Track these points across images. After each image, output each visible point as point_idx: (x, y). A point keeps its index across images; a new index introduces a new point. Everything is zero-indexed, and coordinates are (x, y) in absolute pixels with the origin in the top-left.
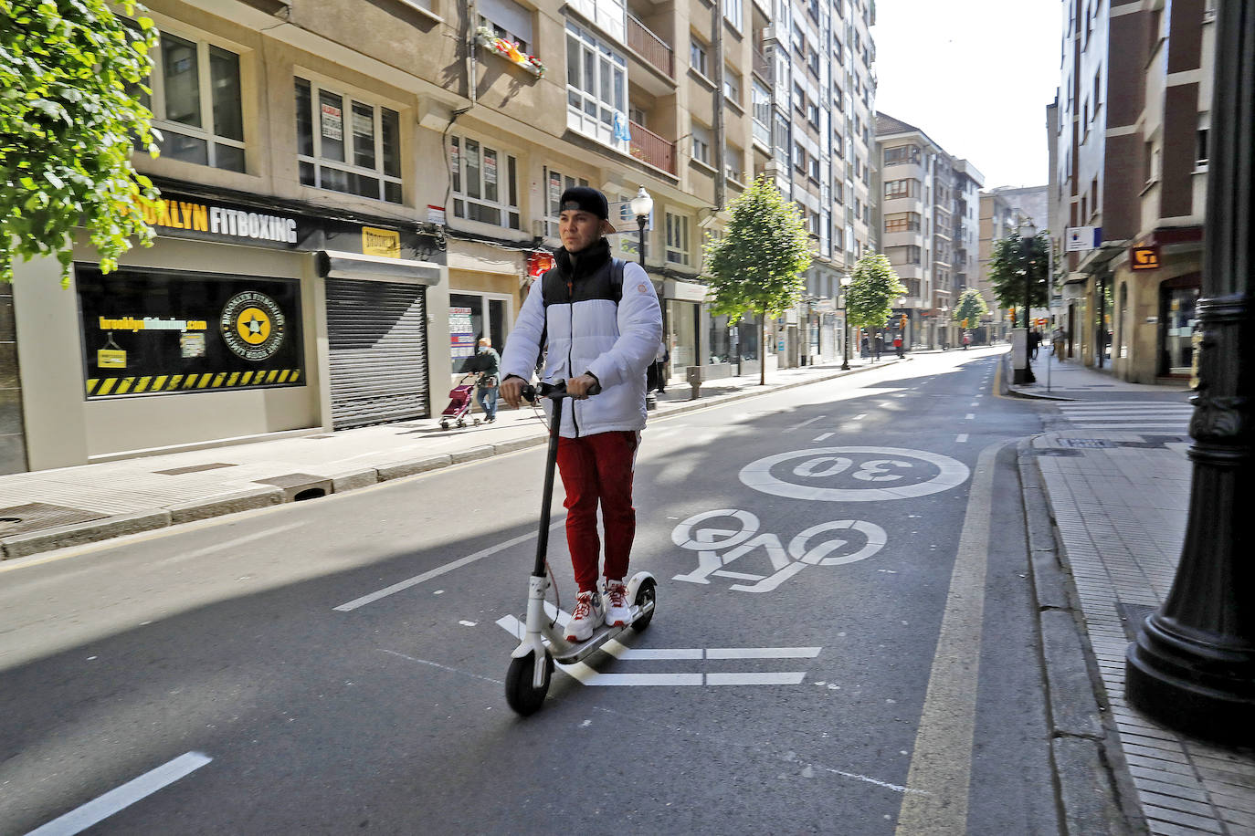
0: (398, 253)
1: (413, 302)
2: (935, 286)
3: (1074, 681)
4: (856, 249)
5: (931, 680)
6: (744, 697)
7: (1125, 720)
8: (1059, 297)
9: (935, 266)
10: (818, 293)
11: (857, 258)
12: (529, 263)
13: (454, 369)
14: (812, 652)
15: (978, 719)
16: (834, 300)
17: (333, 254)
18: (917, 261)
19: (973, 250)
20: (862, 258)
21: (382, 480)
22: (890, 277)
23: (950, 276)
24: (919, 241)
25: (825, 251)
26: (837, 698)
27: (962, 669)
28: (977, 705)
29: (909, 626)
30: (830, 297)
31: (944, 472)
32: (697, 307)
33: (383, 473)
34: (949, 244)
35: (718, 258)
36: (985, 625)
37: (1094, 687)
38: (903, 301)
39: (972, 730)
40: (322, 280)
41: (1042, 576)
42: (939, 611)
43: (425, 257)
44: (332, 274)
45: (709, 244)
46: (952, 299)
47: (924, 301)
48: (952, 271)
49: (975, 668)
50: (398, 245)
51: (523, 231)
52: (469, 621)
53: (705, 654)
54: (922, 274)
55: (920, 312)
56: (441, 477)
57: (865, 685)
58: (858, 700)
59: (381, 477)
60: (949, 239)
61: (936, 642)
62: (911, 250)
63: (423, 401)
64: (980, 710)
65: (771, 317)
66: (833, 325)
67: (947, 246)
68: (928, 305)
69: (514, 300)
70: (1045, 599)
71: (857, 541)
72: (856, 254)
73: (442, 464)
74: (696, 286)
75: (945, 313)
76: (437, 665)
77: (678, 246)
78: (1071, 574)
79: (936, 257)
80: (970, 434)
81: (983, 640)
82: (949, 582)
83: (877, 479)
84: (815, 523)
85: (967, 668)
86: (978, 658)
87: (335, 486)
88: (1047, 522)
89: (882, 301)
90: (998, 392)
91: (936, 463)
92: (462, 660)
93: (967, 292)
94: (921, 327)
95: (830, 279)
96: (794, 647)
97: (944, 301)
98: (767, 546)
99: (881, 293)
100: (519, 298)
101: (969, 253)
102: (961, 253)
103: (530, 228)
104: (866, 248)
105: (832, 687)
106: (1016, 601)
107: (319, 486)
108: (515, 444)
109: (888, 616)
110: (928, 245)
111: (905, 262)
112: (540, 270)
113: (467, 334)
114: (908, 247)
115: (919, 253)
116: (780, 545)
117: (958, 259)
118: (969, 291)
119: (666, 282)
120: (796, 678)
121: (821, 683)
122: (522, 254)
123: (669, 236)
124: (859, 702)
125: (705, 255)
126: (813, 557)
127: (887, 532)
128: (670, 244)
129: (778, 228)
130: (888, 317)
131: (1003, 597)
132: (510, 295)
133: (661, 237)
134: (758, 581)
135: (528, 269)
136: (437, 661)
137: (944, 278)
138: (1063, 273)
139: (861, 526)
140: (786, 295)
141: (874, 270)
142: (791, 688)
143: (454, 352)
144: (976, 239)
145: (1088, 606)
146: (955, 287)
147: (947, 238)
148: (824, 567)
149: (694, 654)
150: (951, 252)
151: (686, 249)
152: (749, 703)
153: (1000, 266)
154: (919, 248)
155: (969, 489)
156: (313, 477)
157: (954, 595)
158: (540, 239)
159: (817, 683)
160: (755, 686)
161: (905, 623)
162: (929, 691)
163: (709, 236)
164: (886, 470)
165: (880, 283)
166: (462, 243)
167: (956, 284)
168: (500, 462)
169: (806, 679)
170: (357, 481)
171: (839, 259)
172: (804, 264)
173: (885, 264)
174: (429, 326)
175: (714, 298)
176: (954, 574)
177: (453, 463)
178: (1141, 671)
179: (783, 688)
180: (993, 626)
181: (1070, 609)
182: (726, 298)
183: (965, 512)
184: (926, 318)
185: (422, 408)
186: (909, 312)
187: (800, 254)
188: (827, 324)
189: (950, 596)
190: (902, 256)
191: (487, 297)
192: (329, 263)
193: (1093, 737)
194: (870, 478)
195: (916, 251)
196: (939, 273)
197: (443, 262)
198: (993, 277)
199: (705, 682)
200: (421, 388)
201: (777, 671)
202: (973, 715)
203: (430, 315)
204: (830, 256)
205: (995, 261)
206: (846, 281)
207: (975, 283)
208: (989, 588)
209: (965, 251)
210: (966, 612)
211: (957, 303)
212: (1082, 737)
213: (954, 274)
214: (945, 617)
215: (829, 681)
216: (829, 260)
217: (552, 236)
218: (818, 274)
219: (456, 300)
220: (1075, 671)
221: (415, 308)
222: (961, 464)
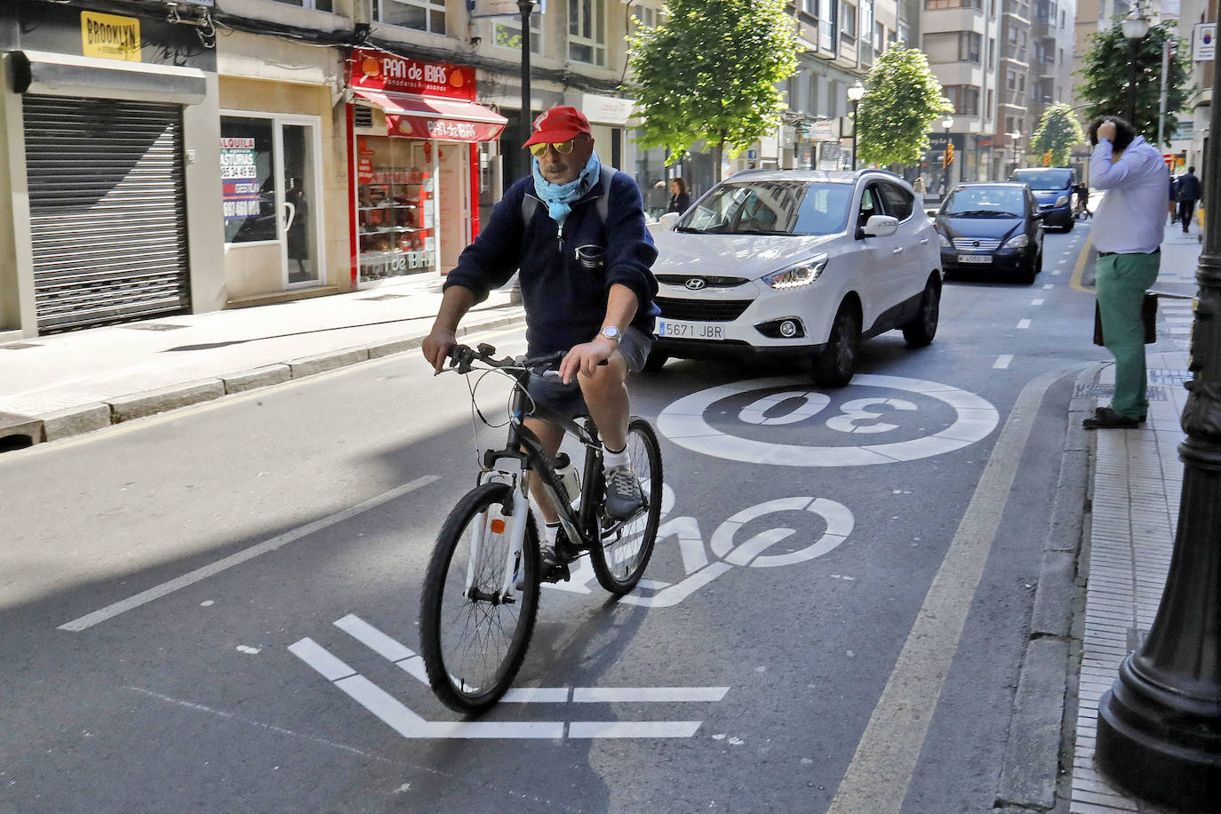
0: (138, 52)
1: (163, 130)
2: (1003, 97)
3: (1038, 736)
4: (876, 37)
5: (865, 734)
6: (614, 755)
7: (1083, 785)
8: (1190, 125)
9: (1003, 66)
10: (813, 108)
11: (878, 53)
12: (347, 66)
13: (226, 234)
14: (716, 694)
15: (915, 783)
16: (836, 123)
17: (33, 56)
18: (975, 58)
19: (1065, 39)
20: (885, 54)
21: (119, 421)
22: (928, 86)
23: (1026, 81)
24: (978, 25)
25: (826, 41)
26: (736, 756)
27: (910, 717)
28: (917, 767)
29: (854, 659)
30: (832, 116)
31: (962, 420)
32: (616, 133)
33: (120, 410)
34: (1028, 31)
35: (648, 57)
36: (957, 658)
37: (1062, 744)
38: (948, 123)
39: (902, 799)
40: (19, 97)
41: (1046, 589)
42: (900, 636)
43: (180, 59)
44: (33, 89)
45: (637, 34)
46: (1028, 120)
47: (983, 124)
48: (1030, 73)
49: (928, 717)
50: (138, 40)
51: (338, 14)
52: (250, 645)
53: (571, 695)
54: (981, 78)
55: (977, 138)
56: (208, 417)
57: (778, 739)
58: (764, 758)
59: (116, 416)
60: (1029, 22)
61: (885, 680)
62: (965, 39)
63: (178, 287)
64: (919, 773)
65: (732, 153)
66: (837, 159)
67: (1025, 34)
68: (990, 129)
69: (324, 125)
70: (1041, 624)
71: (810, 528)
72: (876, 46)
73: (209, 394)
74: (616, 101)
75: (1016, 142)
76: (206, 709)
77: (587, 34)
78: (1085, 587)
79: (1005, 51)
80: (1017, 354)
81: (948, 677)
82: (923, 595)
83: (862, 430)
84: (756, 502)
85: (917, 717)
86: (935, 703)
87: (47, 430)
88: (1080, 505)
89: (914, 124)
90: (1079, 280)
91: (954, 404)
92: (240, 702)
93: (1054, 108)
94: (978, 162)
95: (833, 86)
96: (693, 686)
97: (1015, 122)
98: (680, 536)
99: (913, 112)
100: (330, 121)
101: (1059, 44)
102: (1047, 45)
103: (349, 6)
104: (893, 36)
105: (734, 741)
106: (1008, 622)
107: (22, 431)
108: (323, 361)
109: (829, 644)
110: (994, 31)
111: (956, 58)
112: (365, 77)
113: (249, 181)
114: (960, 33)
115: (978, 45)
116: (698, 534)
117: (1042, 54)
118: (1058, 106)
119: (566, 93)
120: (688, 729)
121: (720, 737)
122: (337, 51)
123: (574, 17)
124: (765, 762)
125: (630, 52)
126: (742, 556)
127: (855, 517)
128: (574, 31)
129: (746, 11)
130: (923, 149)
131: (993, 617)
132: (319, 117)
133: (560, 22)
134: (660, 590)
135: (346, 76)
136: (205, 704)
137: (1017, 84)
138: (1195, 88)
139: (822, 507)
140: (756, 119)
141: (902, 75)
142: (680, 743)
143: (228, 209)
144: (1070, 21)
145: (1092, 633)
146: (1036, 100)
147: (1024, 20)
148: (755, 570)
149: (558, 695)
150: (1031, 42)
151: (600, 39)
152: (621, 763)
153: (1098, 75)
154: (978, 36)
155: (991, 448)
156: (12, 417)
157: (927, 613)
158: (366, 27)
159: (715, 737)
160: (632, 740)
161: (850, 653)
162: (859, 747)
163: (637, 22)
164: (876, 415)
165: (910, 95)
166: (240, 38)
167: (1036, 94)
168: (298, 393)
169: (701, 730)
170: (81, 423)
171: (848, 54)
172: (788, 68)
173: (921, 63)
174: (189, 169)
175: (643, 120)
176: (935, 583)
177: (226, 393)
178: (1110, 726)
179: (668, 743)
180: (968, 658)
181: (1068, 637)
182: (660, 122)
183: (975, 486)
184: (987, 149)
185: (176, 298)
186: (959, 139)
187: (780, 54)
188: (827, 159)
189: (921, 615)
190: (950, 48)
191: (281, 120)
192: (29, 71)
193: (1039, 806)
194: (849, 428)
195: (973, 40)
196: (1009, 76)
197: (211, 67)
198: (1087, 94)
199: (566, 734)
200: (174, 267)
201: (665, 720)
202: (909, 779)
203: (190, 152)
204: (834, 48)
205: (1089, 67)
206: (857, 93)
207: (1067, 93)
208: (979, 601)
209: (1053, 41)
210: (937, 639)
211: (1037, 124)
212: (1025, 807)
213: (1034, 78)
214: (907, 646)
215: (731, 734)
216: (832, 56)
217: (386, 21)
218: (814, 79)
219: (231, 127)
220: (1046, 723)
221: (166, 139)
222: (991, 406)
